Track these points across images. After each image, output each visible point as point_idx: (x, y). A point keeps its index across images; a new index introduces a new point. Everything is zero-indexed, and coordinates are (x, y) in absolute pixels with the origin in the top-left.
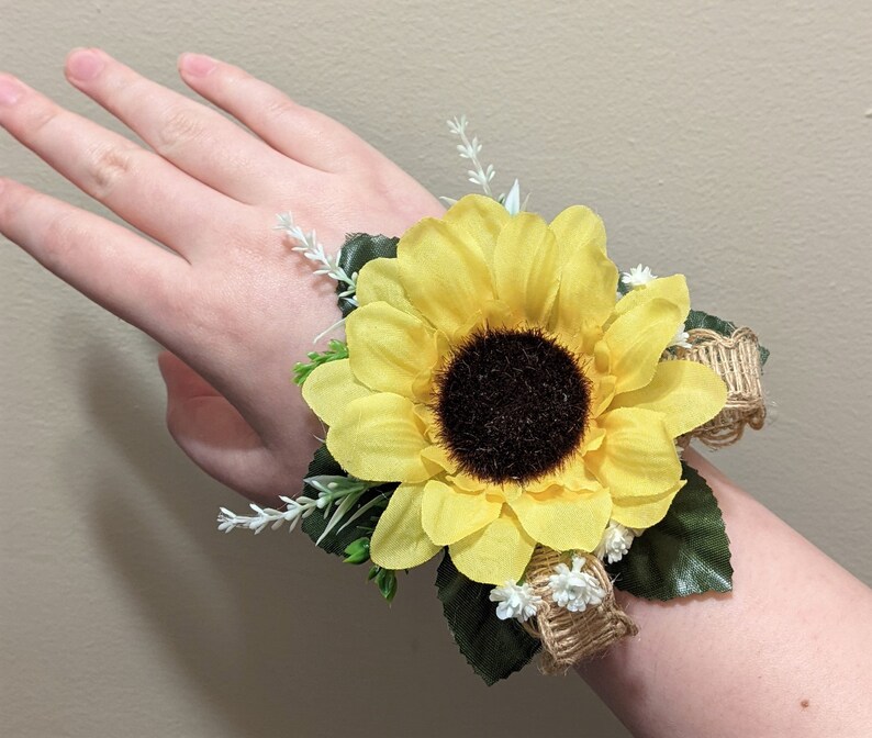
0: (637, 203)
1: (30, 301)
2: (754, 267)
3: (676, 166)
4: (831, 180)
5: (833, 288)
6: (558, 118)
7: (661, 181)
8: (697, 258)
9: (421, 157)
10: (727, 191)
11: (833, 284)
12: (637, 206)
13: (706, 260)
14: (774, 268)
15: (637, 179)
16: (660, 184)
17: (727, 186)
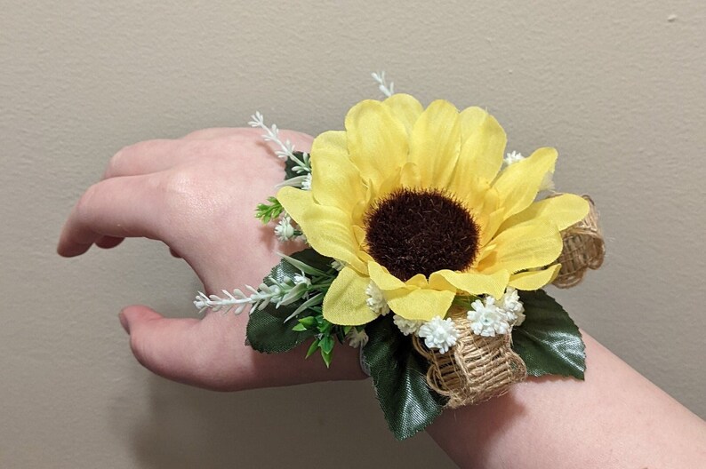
0: (492, 87)
1: (30, 161)
2: (581, 136)
3: (522, 59)
4: (641, 70)
5: (641, 152)
6: (433, 23)
7: (511, 71)
8: (537, 130)
9: (328, 52)
10: (562, 78)
11: (641, 149)
12: (492, 90)
13: (544, 131)
14: (596, 137)
15: (493, 69)
16: (511, 73)
17: (562, 75)
